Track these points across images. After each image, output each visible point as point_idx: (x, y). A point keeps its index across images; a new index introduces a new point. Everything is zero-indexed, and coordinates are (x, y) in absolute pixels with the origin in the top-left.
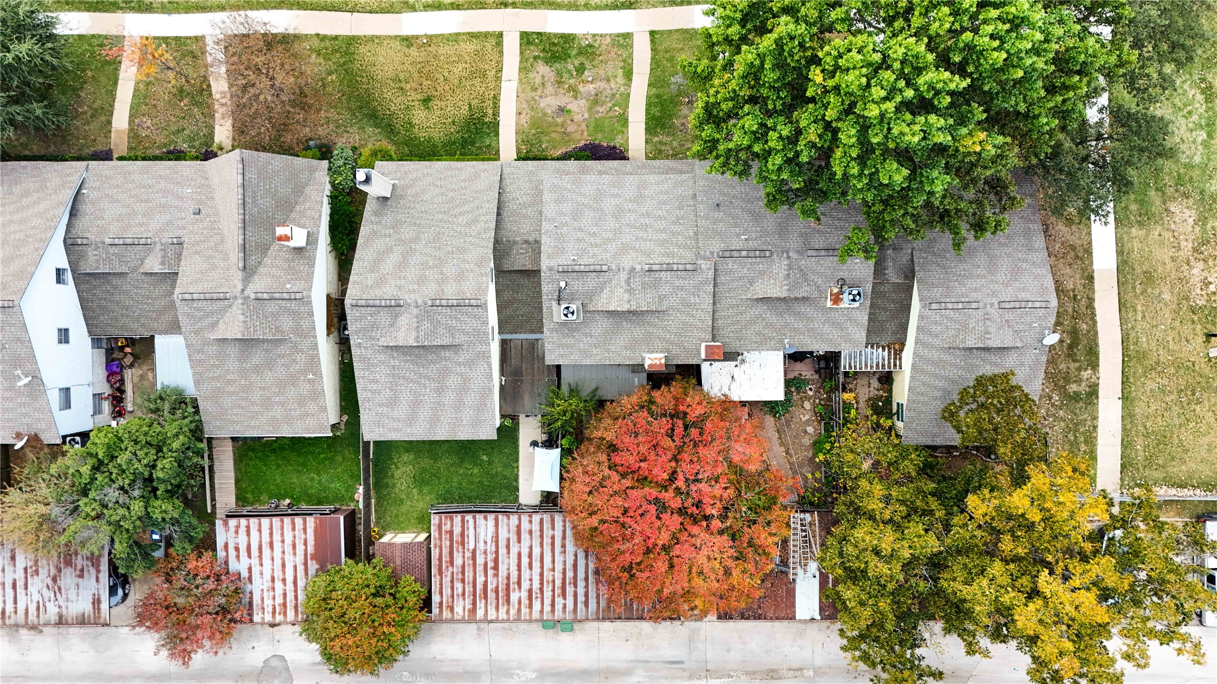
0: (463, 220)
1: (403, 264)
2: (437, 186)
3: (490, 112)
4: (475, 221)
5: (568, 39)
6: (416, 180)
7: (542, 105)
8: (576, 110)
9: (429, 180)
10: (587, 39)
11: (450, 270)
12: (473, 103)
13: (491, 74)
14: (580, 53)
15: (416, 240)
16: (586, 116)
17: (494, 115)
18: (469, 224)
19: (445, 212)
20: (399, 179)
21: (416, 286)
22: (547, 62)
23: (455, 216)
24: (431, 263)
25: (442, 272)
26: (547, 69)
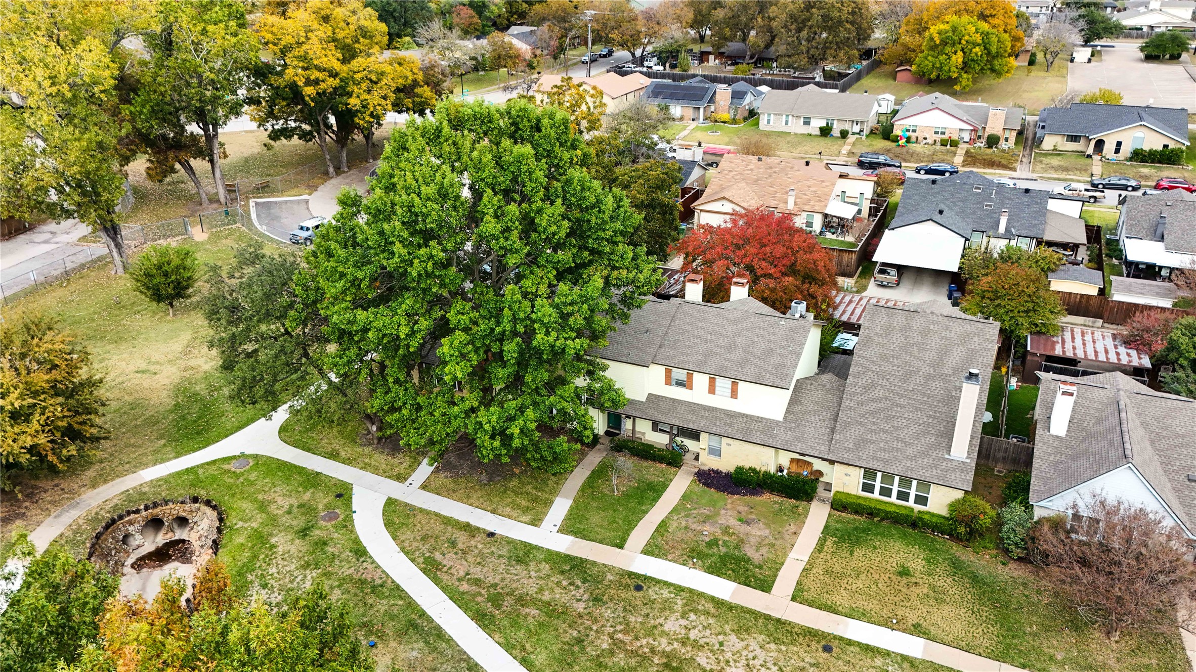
0: (879, 393)
1: (944, 353)
2: (902, 442)
3: (829, 543)
4: (867, 388)
5: (715, 570)
6: (924, 454)
7: (767, 531)
8: (731, 519)
9: (910, 451)
10: (694, 564)
11: (897, 339)
12: (848, 555)
13: (818, 570)
14: (708, 556)
15: (928, 378)
16: (723, 512)
17: (825, 540)
18: (873, 385)
19: (897, 406)
20: (945, 459)
21: (932, 327)
22: (748, 560)
23: (886, 399)
24: (916, 348)
25: (906, 337)
26: (749, 554)
